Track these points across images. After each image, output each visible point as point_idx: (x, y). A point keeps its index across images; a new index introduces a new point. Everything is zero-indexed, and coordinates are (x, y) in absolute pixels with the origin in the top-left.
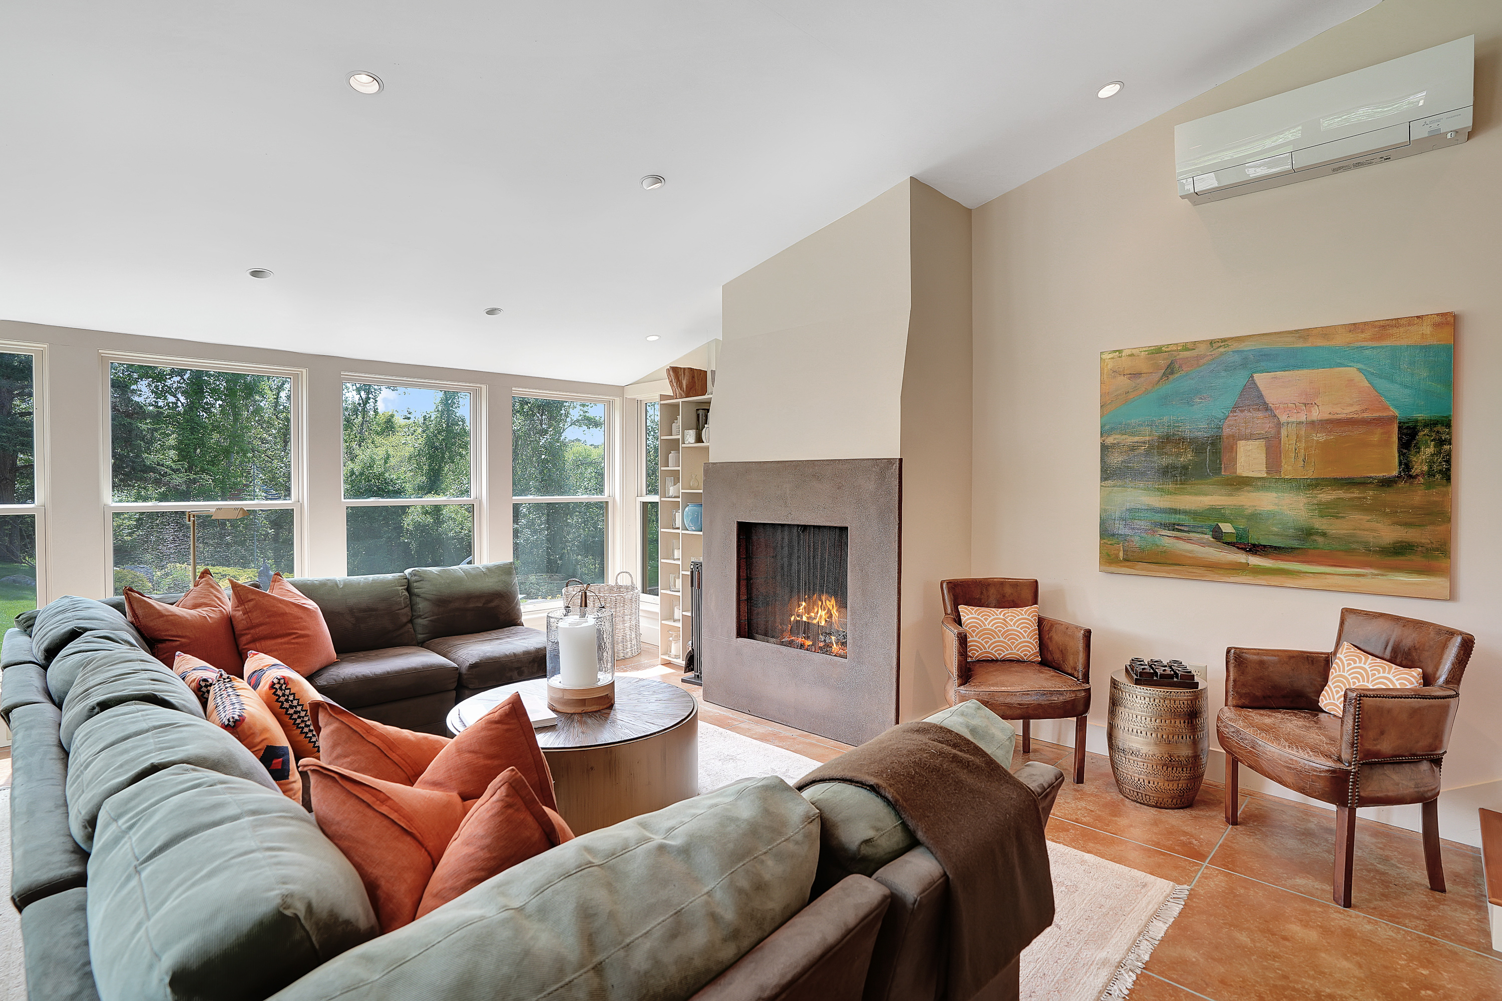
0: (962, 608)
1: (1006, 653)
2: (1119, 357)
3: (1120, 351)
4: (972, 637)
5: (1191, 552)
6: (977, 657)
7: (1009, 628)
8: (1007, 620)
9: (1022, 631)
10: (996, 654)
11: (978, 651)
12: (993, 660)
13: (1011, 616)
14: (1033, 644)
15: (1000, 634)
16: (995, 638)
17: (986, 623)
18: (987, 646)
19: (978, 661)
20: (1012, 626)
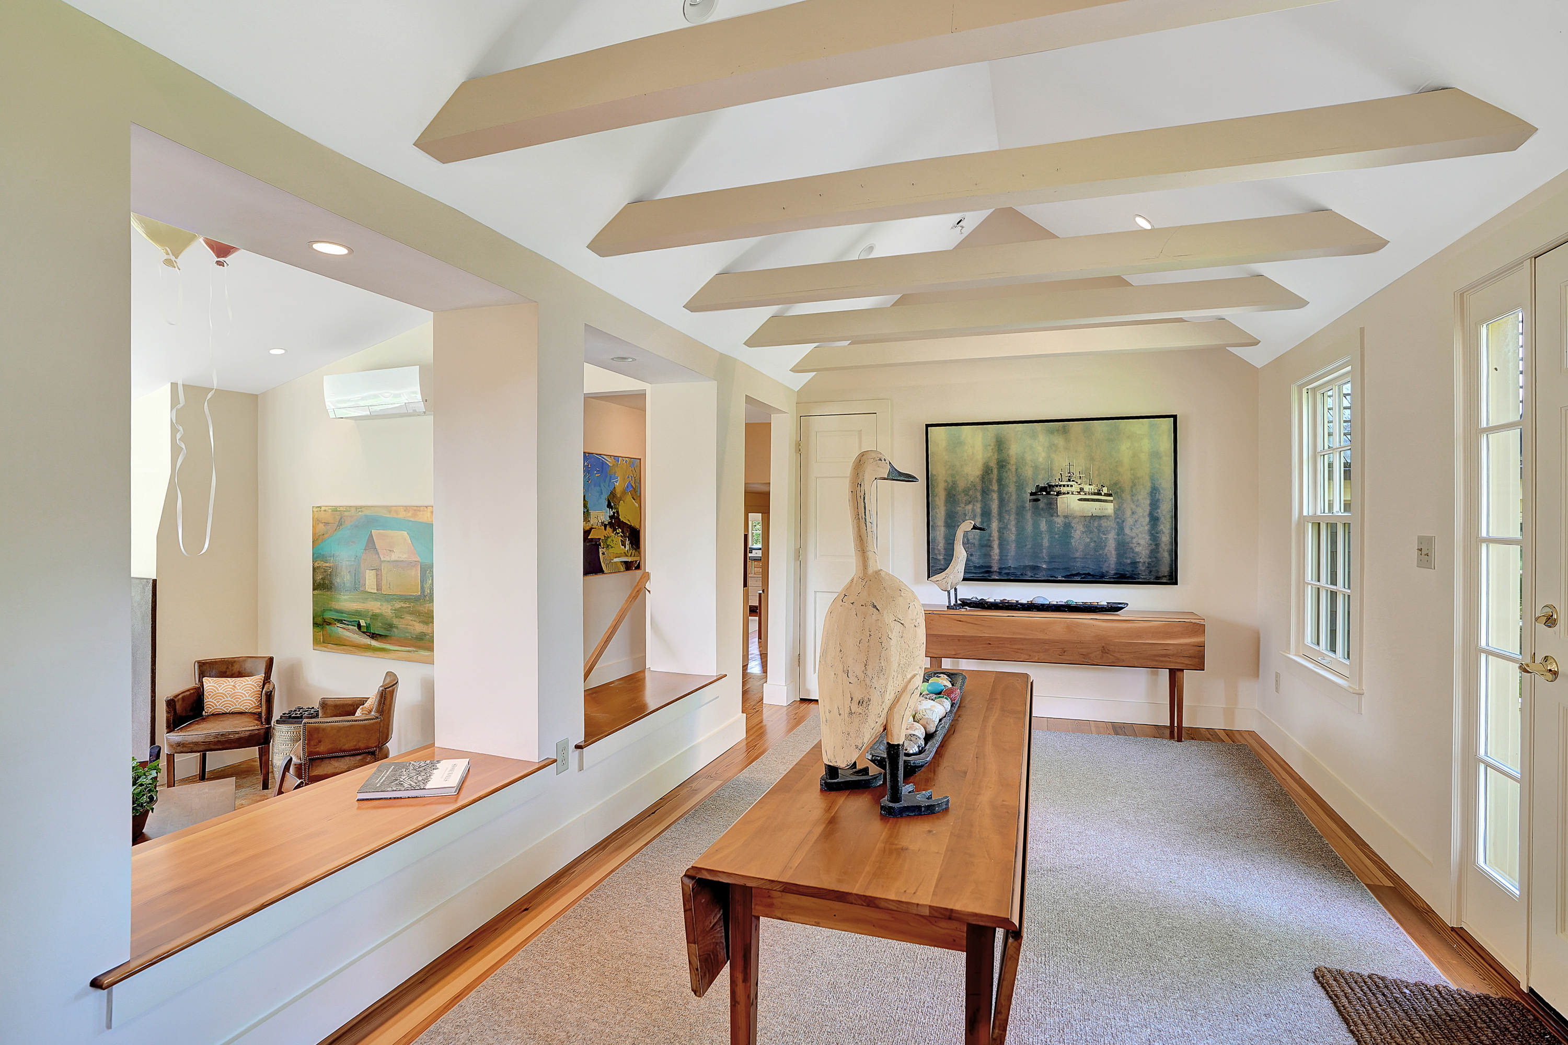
0: (204, 679)
1: (232, 708)
2: (320, 511)
3: (320, 507)
4: (208, 699)
5: (349, 637)
6: (210, 712)
7: (236, 691)
8: (236, 686)
9: (245, 693)
10: (225, 709)
11: (211, 708)
12: (224, 713)
13: (240, 683)
14: (253, 701)
15: (228, 696)
16: (224, 698)
17: (219, 689)
18: (218, 705)
19: (213, 715)
20: (239, 690)
